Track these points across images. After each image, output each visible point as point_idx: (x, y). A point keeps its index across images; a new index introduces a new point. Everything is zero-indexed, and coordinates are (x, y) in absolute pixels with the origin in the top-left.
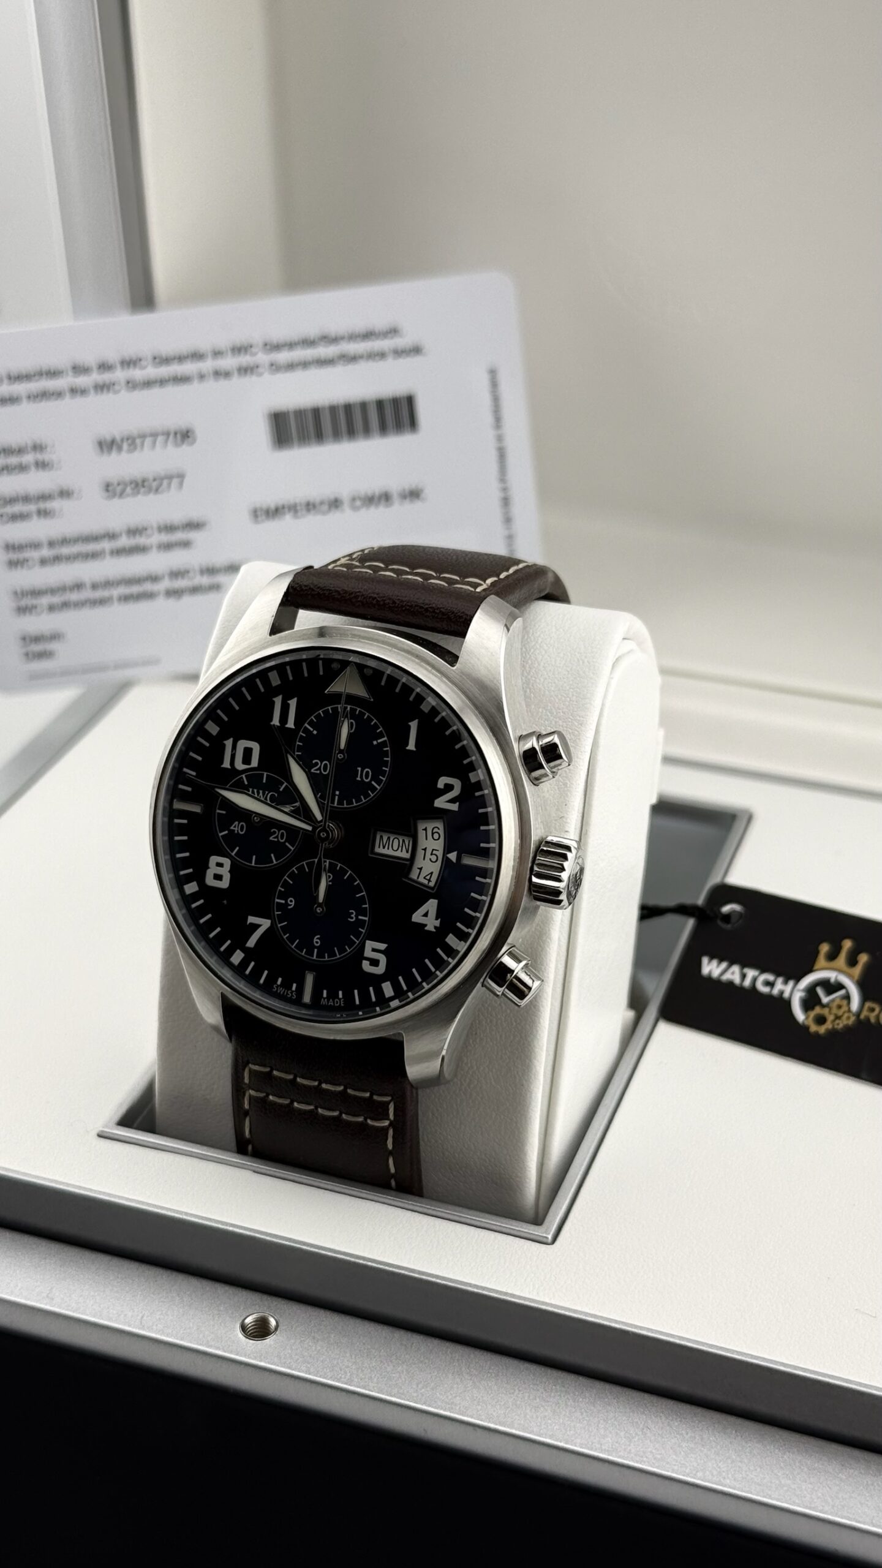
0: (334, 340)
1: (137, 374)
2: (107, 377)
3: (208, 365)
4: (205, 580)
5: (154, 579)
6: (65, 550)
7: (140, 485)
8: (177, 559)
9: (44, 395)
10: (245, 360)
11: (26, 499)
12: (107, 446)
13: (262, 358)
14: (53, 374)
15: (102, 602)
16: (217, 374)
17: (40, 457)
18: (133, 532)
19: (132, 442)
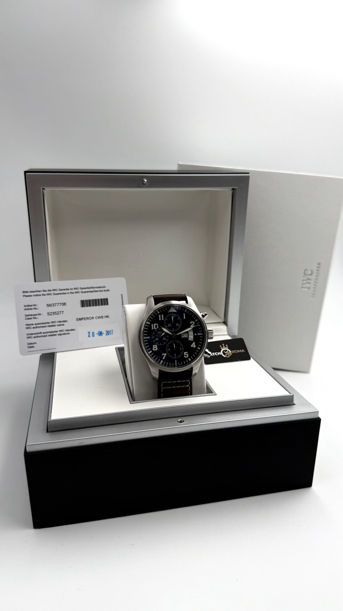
0: (94, 288)
1: (56, 292)
2: (49, 292)
3: (69, 291)
4: (66, 332)
5: (56, 332)
6: (38, 326)
7: (55, 313)
8: (61, 328)
9: (37, 295)
10: (77, 291)
11: (31, 315)
12: (49, 305)
13: (80, 290)
14: (39, 291)
15: (45, 336)
16: (71, 293)
17: (35, 307)
18: (52, 322)
19: (54, 305)
